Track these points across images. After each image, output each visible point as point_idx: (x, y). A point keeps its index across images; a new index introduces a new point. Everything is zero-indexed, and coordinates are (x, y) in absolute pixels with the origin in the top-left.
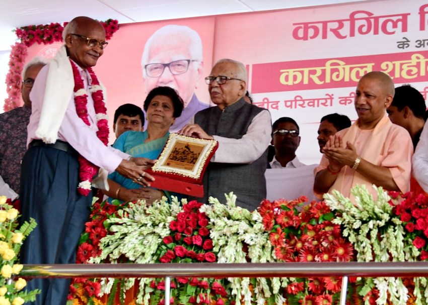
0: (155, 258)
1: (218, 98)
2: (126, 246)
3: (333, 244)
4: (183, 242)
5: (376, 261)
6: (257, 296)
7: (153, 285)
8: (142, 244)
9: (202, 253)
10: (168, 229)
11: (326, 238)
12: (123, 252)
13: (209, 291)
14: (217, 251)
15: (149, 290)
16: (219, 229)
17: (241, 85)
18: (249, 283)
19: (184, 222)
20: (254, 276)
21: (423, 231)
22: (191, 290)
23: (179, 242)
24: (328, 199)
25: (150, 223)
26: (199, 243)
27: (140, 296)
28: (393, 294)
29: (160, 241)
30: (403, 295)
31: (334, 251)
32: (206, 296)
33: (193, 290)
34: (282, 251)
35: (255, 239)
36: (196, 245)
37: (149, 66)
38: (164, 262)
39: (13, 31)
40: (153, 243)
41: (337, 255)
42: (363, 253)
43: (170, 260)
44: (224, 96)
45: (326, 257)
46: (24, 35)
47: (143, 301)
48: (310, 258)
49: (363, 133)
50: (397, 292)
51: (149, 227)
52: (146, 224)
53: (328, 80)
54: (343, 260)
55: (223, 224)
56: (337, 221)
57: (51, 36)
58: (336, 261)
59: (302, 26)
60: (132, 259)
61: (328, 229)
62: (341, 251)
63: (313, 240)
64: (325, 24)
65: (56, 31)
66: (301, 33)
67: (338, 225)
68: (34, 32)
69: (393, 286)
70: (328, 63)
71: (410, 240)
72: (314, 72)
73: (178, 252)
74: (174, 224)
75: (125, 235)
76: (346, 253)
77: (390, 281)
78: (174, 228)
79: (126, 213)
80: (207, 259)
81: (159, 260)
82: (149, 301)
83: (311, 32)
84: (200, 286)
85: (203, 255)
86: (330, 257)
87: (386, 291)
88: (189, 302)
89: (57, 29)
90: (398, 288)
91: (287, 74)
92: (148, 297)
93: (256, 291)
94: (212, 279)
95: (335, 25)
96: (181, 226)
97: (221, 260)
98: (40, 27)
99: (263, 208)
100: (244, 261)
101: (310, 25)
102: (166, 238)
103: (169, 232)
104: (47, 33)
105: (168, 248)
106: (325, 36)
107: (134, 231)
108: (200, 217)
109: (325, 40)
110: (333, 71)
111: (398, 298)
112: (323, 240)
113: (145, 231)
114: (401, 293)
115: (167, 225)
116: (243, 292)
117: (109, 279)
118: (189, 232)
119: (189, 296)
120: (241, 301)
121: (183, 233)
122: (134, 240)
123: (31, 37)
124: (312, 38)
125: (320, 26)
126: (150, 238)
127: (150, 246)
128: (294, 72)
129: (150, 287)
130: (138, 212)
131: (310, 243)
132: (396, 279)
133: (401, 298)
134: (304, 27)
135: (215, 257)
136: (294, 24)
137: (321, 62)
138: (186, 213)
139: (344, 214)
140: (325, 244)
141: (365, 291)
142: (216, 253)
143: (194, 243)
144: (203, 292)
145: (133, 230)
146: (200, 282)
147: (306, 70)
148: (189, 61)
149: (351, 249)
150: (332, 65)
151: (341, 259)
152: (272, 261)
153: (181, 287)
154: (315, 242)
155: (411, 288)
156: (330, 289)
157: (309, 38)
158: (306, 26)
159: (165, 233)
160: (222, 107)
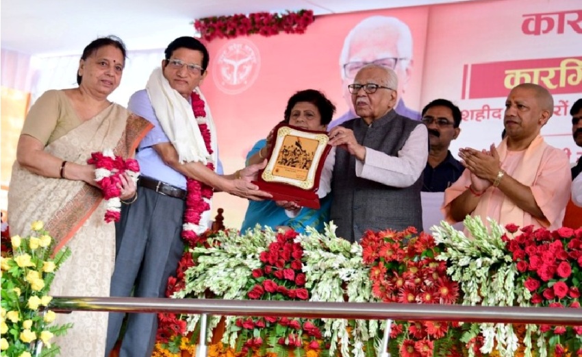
0: (244, 293)
1: (365, 109)
2: (211, 279)
3: (438, 283)
4: (274, 276)
5: (483, 304)
6: (355, 339)
7: (239, 324)
8: (229, 277)
9: (293, 289)
10: (259, 261)
11: (430, 276)
12: (207, 286)
13: (300, 332)
14: (310, 287)
15: (235, 329)
16: (313, 262)
17: (392, 96)
18: (347, 325)
19: (277, 253)
20: (352, 318)
21: (536, 270)
22: (280, 330)
23: (270, 276)
24: (436, 232)
25: (239, 255)
26: (291, 278)
27: (225, 335)
28: (500, 341)
29: (249, 274)
30: (512, 343)
31: (437, 291)
32: (296, 337)
33: (284, 330)
34: (381, 288)
35: (353, 275)
36: (288, 280)
37: (349, 66)
38: (253, 299)
39: (191, 23)
40: (242, 276)
41: (440, 295)
42: (469, 294)
43: (259, 296)
44: (372, 107)
45: (428, 297)
46: (204, 28)
47: (229, 340)
48: (411, 298)
49: (511, 155)
50: (505, 340)
51: (239, 258)
52: (236, 255)
53: (562, 84)
54: (447, 301)
55: (317, 257)
56: (442, 257)
57: (235, 30)
58: (439, 302)
59: (534, 17)
60: (217, 293)
61: (432, 265)
62: (444, 291)
63: (415, 278)
64: (562, 15)
65: (240, 23)
66: (532, 27)
67: (443, 261)
68: (216, 26)
69: (501, 332)
70: (563, 64)
71: (523, 281)
72: (545, 74)
73: (267, 288)
74: (265, 255)
75: (212, 266)
76: (451, 293)
77: (499, 327)
78: (265, 260)
79: (216, 242)
80: (298, 296)
81: (247, 296)
82: (236, 340)
83: (544, 25)
84: (290, 326)
85: (295, 291)
86: (433, 297)
87: (493, 338)
88: (278, 343)
89: (241, 20)
90: (507, 335)
91: (512, 76)
92: (235, 336)
93: (354, 333)
94: (304, 319)
95: (575, 17)
96: (273, 258)
97: (315, 298)
98: (222, 18)
99: (366, 240)
100: (341, 299)
101: (543, 17)
102: (256, 271)
103: (259, 264)
104: (230, 26)
105: (257, 282)
106: (561, 30)
107: (222, 261)
108: (294, 248)
109: (561, 35)
110: (569, 73)
111: (506, 348)
112: (426, 279)
113: (233, 262)
114: (509, 341)
115: (257, 256)
116: (340, 334)
117: (194, 315)
118: (281, 264)
119: (278, 337)
120: (337, 343)
121: (274, 265)
122: (221, 272)
123: (211, 31)
124: (545, 32)
125: (556, 18)
126: (238, 270)
127: (237, 280)
128: (522, 73)
129: (236, 325)
130: (230, 241)
131: (412, 281)
132: (505, 325)
133: (509, 348)
134: (536, 19)
135: (307, 294)
136: (524, 16)
137: (556, 62)
138: (279, 244)
139: (450, 249)
140: (428, 282)
141: (468, 337)
142: (309, 290)
143: (286, 278)
144: (294, 332)
145: (220, 261)
146: (290, 321)
147: (537, 72)
148: (396, 60)
149: (457, 289)
150: (568, 65)
151: (444, 299)
152: (372, 300)
153: (271, 326)
154: (418, 280)
155: (521, 335)
156: (431, 334)
157: (541, 32)
158: (539, 18)
159: (255, 265)
160: (368, 120)
